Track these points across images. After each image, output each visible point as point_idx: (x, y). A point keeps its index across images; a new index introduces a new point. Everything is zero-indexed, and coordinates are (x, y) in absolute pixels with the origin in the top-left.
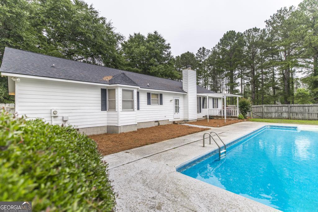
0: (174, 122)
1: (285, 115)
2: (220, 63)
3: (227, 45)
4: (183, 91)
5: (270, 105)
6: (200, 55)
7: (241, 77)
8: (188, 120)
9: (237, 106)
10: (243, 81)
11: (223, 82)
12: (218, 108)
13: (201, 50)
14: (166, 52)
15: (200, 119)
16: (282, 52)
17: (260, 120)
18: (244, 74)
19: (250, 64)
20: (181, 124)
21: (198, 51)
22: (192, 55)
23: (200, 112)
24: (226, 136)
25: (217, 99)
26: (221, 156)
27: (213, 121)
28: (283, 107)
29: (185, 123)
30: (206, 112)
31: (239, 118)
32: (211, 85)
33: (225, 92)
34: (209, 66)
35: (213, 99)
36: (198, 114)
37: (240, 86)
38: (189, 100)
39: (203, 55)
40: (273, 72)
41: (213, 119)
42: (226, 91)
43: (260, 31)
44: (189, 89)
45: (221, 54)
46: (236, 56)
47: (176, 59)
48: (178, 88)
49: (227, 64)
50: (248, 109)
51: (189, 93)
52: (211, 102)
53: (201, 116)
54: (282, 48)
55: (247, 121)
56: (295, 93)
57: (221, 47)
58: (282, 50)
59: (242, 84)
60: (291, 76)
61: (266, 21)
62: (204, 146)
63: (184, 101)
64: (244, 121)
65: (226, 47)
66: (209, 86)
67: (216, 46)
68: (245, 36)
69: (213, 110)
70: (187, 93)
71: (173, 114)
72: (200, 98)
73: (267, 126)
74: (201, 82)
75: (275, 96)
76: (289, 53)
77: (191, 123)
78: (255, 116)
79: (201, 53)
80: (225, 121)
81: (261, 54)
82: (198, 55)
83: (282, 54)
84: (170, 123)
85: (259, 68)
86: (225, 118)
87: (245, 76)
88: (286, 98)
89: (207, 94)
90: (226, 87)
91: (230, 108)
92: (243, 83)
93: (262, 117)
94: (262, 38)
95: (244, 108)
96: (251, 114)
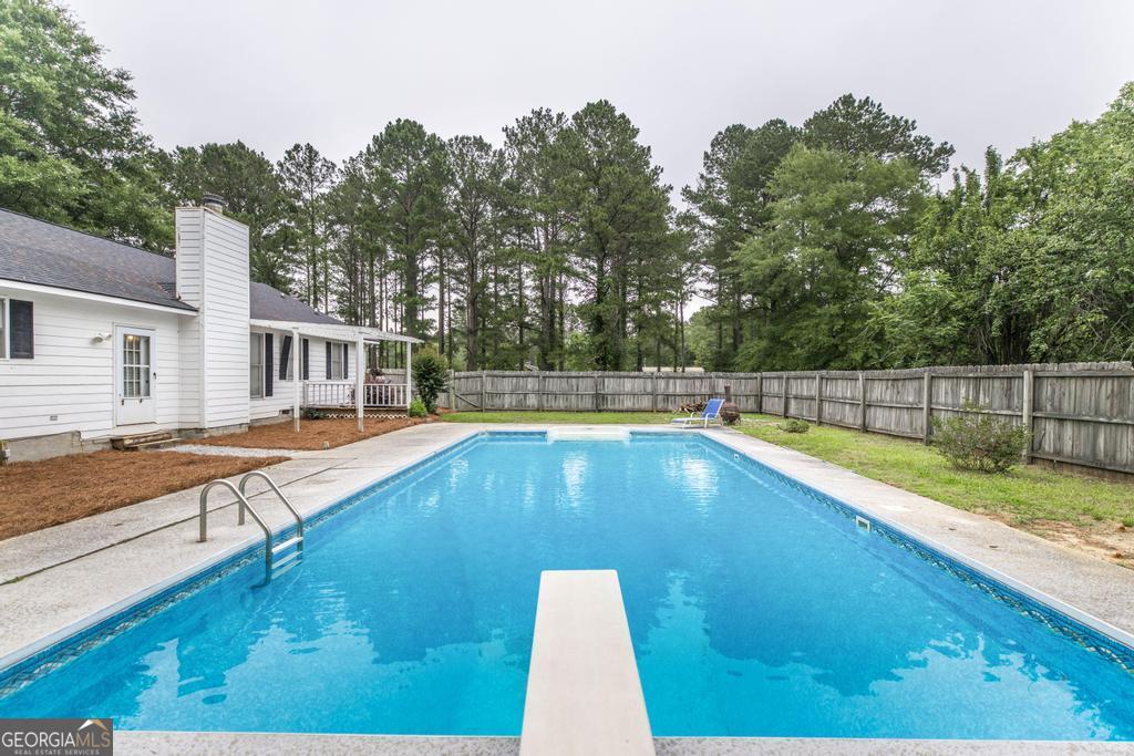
0: (116, 444)
1: (532, 401)
2: (373, 222)
3: (398, 166)
4: (176, 302)
5: (514, 373)
6: (293, 170)
7: (441, 280)
8: (201, 430)
9: (405, 375)
10: (446, 295)
11: (384, 288)
12: (346, 377)
13: (301, 154)
14: (104, 104)
15: (267, 423)
16: (540, 228)
17: (473, 415)
18: (450, 271)
19: (465, 248)
20: (158, 446)
21: (289, 153)
22: (260, 164)
23: (269, 392)
24: (333, 481)
25: (346, 346)
26: (274, 566)
27: (318, 426)
28: (529, 379)
29: (183, 443)
30: (290, 394)
31: (412, 414)
32: (342, 295)
33: (391, 325)
34: (333, 223)
35: (328, 345)
36: (259, 403)
37: (437, 310)
38: (207, 342)
39: (310, 174)
40: (520, 280)
41: (325, 418)
42: (396, 320)
43: (491, 154)
44: (207, 297)
45: (377, 187)
46: (422, 209)
47: (176, 160)
48: (150, 286)
49: (397, 230)
50: (439, 383)
51: (207, 312)
52: (318, 355)
53: (269, 408)
54: (541, 217)
55: (435, 421)
56: (568, 342)
57: (377, 164)
58: (539, 224)
59: (442, 302)
60: (557, 297)
61: (505, 130)
62: (203, 540)
63: (180, 346)
64: (425, 422)
65: (395, 172)
66: (335, 297)
67: (361, 154)
68: (453, 153)
69: (323, 388)
70: (196, 310)
71: (110, 407)
72: (269, 337)
73: (483, 434)
74: (303, 277)
75: (523, 348)
76: (555, 236)
77: (213, 441)
78: (462, 405)
79: (298, 166)
80: (361, 426)
81: (494, 222)
82: (288, 169)
83: (539, 234)
84: (90, 449)
85: (487, 261)
86: (361, 414)
87: (454, 281)
88: (544, 354)
89: (294, 324)
90: (396, 309)
91: (390, 378)
92: (447, 300)
93: (480, 407)
94: (496, 173)
95: (427, 380)
96: (453, 398)
